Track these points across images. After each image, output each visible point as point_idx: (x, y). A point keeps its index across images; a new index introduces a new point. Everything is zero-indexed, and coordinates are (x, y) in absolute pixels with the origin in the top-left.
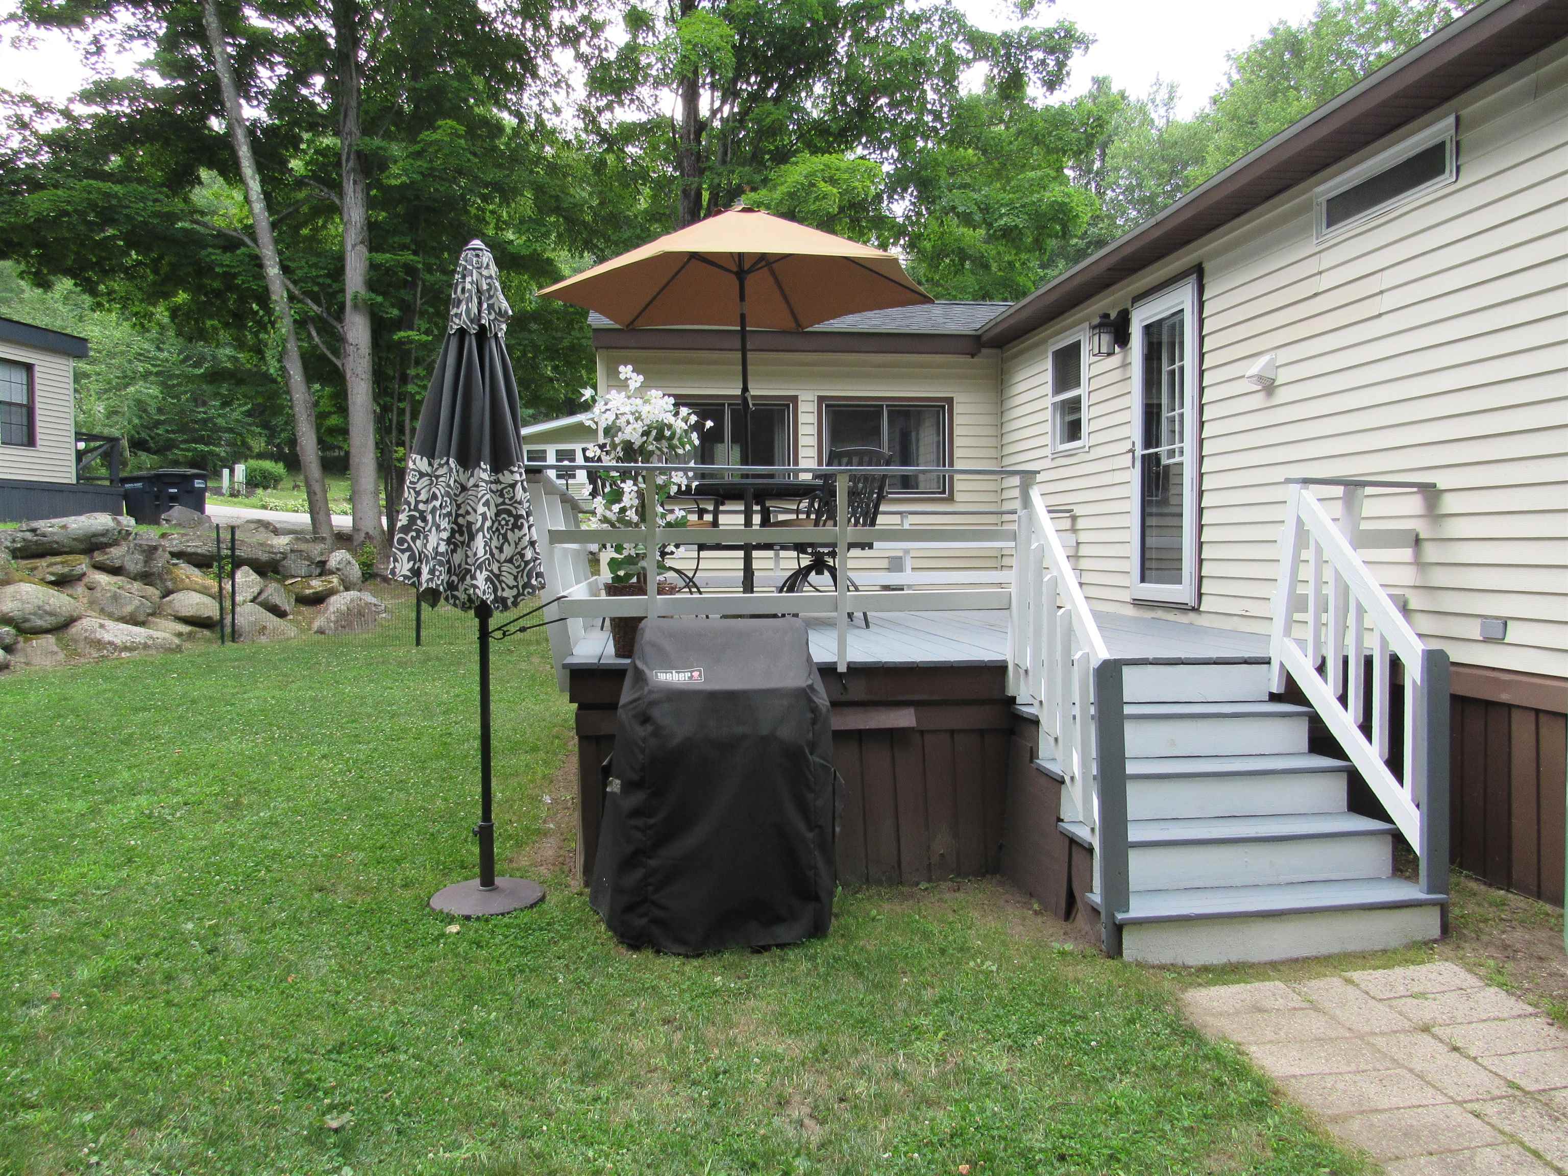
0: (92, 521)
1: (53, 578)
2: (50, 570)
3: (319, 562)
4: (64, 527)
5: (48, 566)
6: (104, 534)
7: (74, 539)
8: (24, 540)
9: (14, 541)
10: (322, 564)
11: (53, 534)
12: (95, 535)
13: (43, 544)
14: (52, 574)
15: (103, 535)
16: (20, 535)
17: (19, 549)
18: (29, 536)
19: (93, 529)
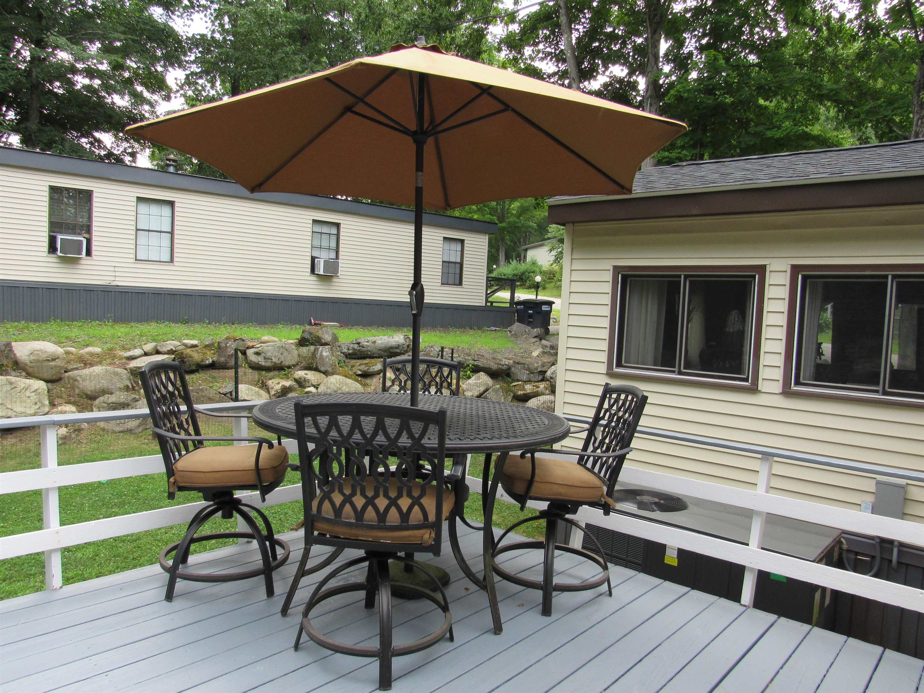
0: (391, 339)
1: (360, 373)
2: (359, 368)
3: (541, 371)
4: (374, 342)
5: (359, 365)
6: (398, 347)
7: (380, 350)
8: (353, 349)
9: (348, 349)
10: (544, 373)
11: (367, 346)
12: (391, 348)
13: (363, 352)
14: (360, 370)
15: (396, 348)
16: (352, 346)
17: (350, 354)
18: (356, 346)
19: (390, 344)
